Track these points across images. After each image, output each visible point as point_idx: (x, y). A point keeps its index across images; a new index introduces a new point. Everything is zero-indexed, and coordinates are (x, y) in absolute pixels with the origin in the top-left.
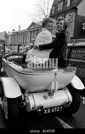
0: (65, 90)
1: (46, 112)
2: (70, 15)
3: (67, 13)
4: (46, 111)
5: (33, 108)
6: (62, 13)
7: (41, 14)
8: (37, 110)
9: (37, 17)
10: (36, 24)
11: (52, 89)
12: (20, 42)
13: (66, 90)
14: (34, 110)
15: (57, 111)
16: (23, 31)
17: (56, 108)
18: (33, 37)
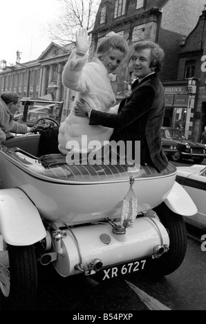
0: (151, 217)
1: (107, 275)
2: (143, 30)
3: (137, 23)
4: (106, 273)
5: (76, 268)
6: (125, 23)
7: (73, 24)
8: (87, 272)
9: (63, 30)
10: (60, 48)
11: (123, 218)
12: (20, 91)
13: (153, 219)
14: (78, 272)
15: (134, 270)
16: (28, 66)
17: (132, 264)
18: (52, 81)
